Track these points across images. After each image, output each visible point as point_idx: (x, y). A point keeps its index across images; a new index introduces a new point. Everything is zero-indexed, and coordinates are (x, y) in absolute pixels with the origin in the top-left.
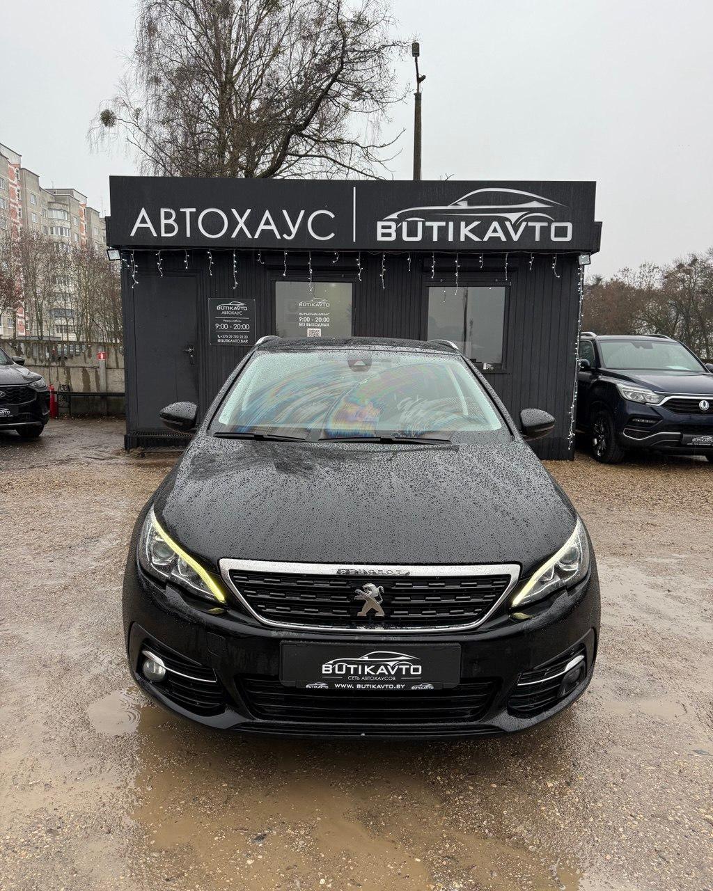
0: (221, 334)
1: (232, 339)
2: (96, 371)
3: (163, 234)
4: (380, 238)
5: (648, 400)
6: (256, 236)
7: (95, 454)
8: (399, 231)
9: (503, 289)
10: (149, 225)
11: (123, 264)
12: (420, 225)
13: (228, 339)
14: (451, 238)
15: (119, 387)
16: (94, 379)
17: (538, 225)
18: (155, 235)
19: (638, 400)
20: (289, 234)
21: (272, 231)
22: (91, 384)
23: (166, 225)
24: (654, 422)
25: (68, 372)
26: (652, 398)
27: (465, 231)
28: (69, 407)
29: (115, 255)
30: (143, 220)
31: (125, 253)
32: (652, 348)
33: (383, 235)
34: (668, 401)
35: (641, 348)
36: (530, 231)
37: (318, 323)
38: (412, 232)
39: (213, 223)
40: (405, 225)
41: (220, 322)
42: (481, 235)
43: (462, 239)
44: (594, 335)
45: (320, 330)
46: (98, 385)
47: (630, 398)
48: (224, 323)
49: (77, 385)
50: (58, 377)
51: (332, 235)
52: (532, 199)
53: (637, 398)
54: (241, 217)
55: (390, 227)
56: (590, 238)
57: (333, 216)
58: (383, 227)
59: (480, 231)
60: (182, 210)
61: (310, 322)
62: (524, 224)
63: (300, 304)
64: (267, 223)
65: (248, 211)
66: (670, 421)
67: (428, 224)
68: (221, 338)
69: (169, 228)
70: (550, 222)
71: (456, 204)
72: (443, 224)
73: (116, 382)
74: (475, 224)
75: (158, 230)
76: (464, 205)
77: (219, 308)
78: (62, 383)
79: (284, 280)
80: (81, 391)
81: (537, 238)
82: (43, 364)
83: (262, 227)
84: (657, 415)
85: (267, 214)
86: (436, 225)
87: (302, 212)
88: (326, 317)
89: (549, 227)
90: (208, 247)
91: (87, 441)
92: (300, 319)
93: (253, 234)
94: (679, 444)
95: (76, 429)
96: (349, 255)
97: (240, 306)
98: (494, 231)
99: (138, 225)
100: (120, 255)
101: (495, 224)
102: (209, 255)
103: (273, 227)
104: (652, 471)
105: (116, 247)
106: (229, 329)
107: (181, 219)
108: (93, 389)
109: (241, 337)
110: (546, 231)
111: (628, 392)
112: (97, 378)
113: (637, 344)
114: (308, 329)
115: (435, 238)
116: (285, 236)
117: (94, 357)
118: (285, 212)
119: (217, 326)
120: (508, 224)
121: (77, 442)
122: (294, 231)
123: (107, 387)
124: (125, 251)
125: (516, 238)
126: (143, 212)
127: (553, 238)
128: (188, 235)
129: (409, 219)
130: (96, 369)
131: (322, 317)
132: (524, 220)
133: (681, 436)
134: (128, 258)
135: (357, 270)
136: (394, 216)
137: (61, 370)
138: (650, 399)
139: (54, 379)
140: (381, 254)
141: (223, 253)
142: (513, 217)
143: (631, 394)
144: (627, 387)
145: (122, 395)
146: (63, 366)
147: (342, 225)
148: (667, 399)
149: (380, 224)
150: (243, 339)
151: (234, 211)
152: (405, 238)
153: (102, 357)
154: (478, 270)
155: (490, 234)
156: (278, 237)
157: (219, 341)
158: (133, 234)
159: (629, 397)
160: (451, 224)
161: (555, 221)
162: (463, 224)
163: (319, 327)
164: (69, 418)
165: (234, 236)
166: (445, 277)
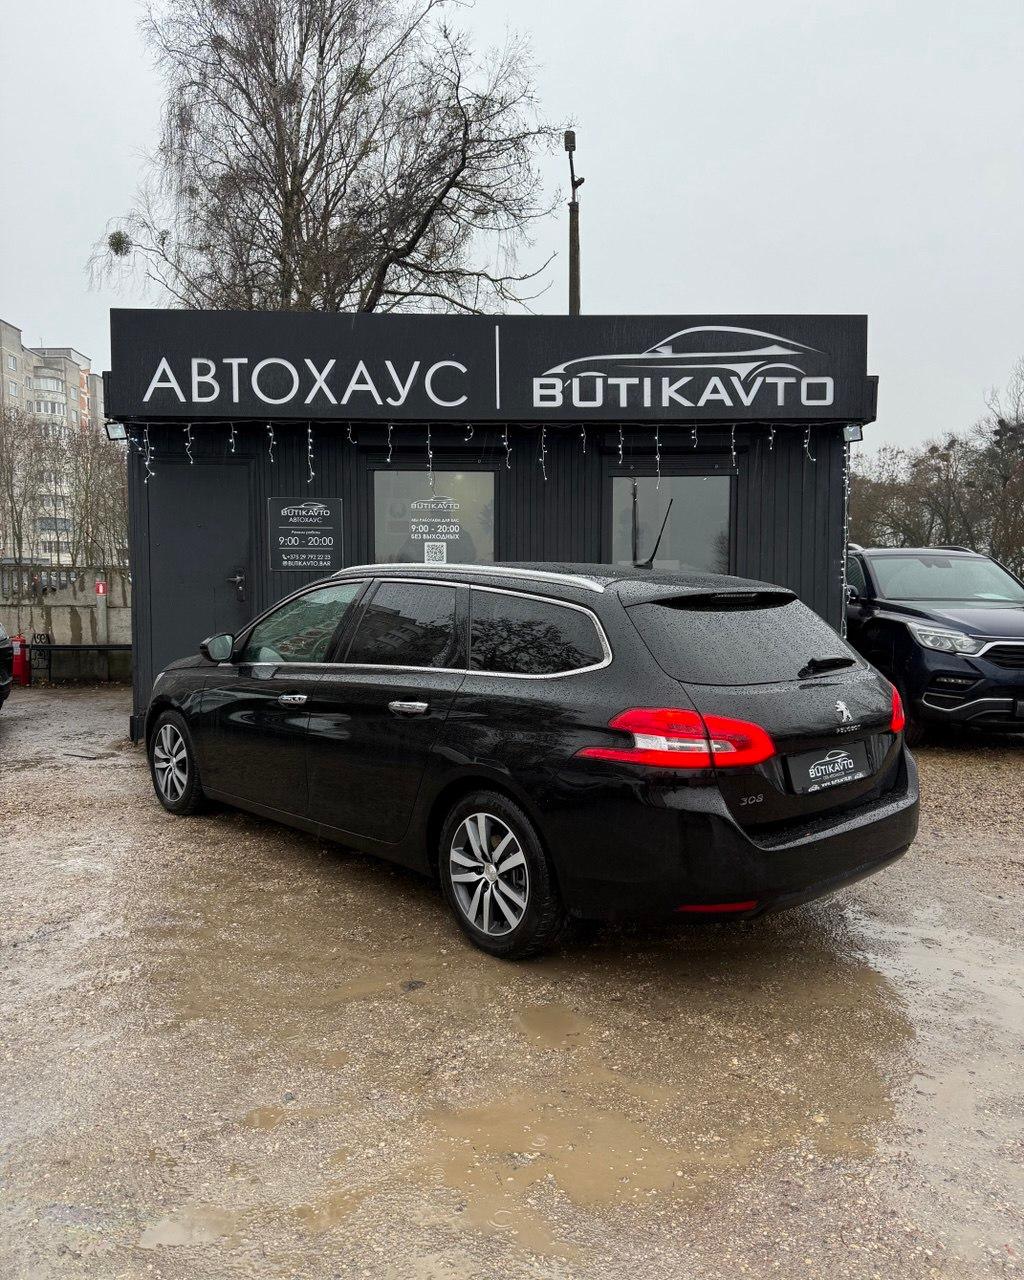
0: (288, 553)
1: (306, 560)
2: (92, 613)
3: (196, 398)
4: (537, 403)
5: (958, 648)
6: (344, 401)
7: (82, 749)
8: (567, 393)
9: (726, 480)
10: (174, 384)
11: (132, 446)
12: (599, 383)
13: (299, 560)
14: (647, 403)
15: (124, 636)
16: (89, 624)
17: (781, 382)
18: (182, 399)
19: (944, 648)
20: (397, 397)
21: (369, 393)
22: (83, 632)
23: (200, 384)
24: (970, 682)
25: (49, 615)
26: (965, 644)
27: (669, 391)
28: (49, 667)
29: (118, 431)
30: (163, 377)
31: (134, 429)
32: (950, 567)
33: (543, 398)
34: (990, 650)
35: (934, 567)
36: (768, 391)
37: (442, 533)
38: (588, 393)
39: (275, 382)
40: (576, 382)
41: (287, 534)
42: (695, 398)
43: (665, 403)
44: (859, 549)
45: (445, 544)
46: (94, 634)
47: (930, 645)
48: (293, 536)
49: (62, 634)
50: (31, 622)
51: (464, 399)
52: (771, 343)
53: (942, 644)
54: (320, 372)
55: (553, 386)
56: (860, 400)
57: (464, 370)
58: (543, 386)
59: (692, 391)
60: (225, 361)
61: (429, 533)
62: (759, 381)
63: (414, 505)
64: (362, 380)
65: (332, 362)
66: (996, 681)
67: (611, 381)
68: (288, 560)
69: (206, 390)
70: (799, 377)
71: (654, 351)
72: (635, 381)
73: (120, 629)
74: (685, 380)
75: (187, 392)
76: (666, 353)
77: (284, 512)
78: (37, 632)
79: (388, 468)
80: (68, 644)
81: (781, 401)
82: (9, 603)
83: (353, 386)
84: (974, 672)
85: (361, 367)
86: (623, 383)
87: (416, 364)
88: (454, 524)
89: (798, 385)
90: (267, 418)
91: (72, 726)
92: (414, 527)
93: (339, 397)
94: (1011, 716)
95: (57, 704)
96: (489, 429)
97: (318, 509)
98: (714, 391)
99: (155, 384)
100: (127, 432)
101: (715, 381)
102: (269, 430)
103: (370, 387)
104: (971, 759)
105: (119, 419)
106: (300, 545)
107: (223, 376)
108: (87, 639)
109: (320, 557)
110: (792, 391)
111: (927, 636)
112: (93, 622)
113: (927, 561)
114: (426, 544)
115: (623, 403)
116: (390, 400)
117: (89, 592)
118: (389, 364)
119: (282, 540)
120: (734, 380)
121: (56, 727)
122: (404, 392)
123: (108, 636)
124: (136, 425)
125: (747, 401)
126: (164, 365)
127: (805, 401)
128: (236, 399)
129: (582, 375)
130: (91, 608)
131: (448, 524)
132: (759, 375)
133: (1013, 705)
134: (140, 436)
135: (502, 451)
136: (560, 369)
137: (37, 611)
138: (961, 646)
139: (25, 625)
140: (541, 427)
141: (292, 428)
142: (744, 369)
143: (931, 638)
144: (925, 628)
145: (128, 647)
146: (40, 603)
147: (477, 383)
148: (989, 646)
149: (537, 382)
150: (323, 561)
151: (308, 362)
152: (577, 402)
153: (101, 590)
154: (687, 451)
155: (707, 396)
156: (379, 402)
157: (285, 563)
158: (147, 398)
159: (928, 643)
160: (647, 382)
161: (807, 376)
162: (665, 381)
163: (443, 541)
164: (48, 685)
165: (308, 400)
166: (640, 461)
